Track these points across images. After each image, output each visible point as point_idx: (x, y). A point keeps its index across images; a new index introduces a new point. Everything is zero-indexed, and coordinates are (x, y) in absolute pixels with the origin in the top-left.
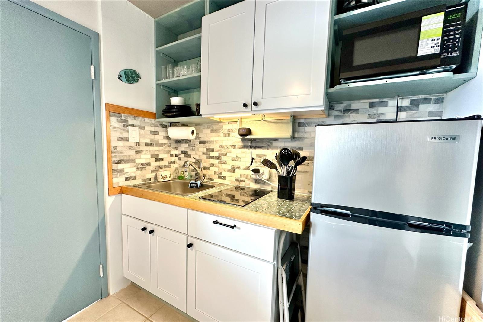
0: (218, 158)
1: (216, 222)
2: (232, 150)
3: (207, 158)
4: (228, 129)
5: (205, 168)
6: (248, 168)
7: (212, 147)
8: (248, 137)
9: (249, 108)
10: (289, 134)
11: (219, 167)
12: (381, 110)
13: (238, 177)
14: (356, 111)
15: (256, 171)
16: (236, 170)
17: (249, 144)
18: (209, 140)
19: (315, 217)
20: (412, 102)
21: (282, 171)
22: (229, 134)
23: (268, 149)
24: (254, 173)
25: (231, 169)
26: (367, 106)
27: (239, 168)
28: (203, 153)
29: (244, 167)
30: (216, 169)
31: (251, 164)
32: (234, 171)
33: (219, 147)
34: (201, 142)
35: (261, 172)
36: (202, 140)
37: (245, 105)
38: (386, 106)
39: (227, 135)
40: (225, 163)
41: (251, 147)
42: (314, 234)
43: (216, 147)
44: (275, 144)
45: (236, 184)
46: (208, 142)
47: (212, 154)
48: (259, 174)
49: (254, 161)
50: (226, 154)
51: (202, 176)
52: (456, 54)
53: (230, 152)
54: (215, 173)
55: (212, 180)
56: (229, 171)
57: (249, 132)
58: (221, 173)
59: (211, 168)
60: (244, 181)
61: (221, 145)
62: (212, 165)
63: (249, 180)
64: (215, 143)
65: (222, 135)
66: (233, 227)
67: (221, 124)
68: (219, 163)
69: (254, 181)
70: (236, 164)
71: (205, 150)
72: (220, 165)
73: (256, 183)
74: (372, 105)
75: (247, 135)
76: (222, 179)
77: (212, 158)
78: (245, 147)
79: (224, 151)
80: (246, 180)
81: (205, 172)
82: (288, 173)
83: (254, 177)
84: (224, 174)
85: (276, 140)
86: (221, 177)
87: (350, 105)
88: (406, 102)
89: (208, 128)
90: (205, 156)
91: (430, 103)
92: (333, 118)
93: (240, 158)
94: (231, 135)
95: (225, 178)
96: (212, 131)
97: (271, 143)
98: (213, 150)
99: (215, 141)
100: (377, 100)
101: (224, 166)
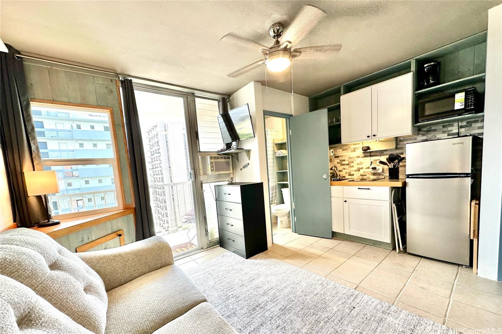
0: (348, 164)
1: (359, 189)
2: (357, 159)
3: (341, 165)
4: (354, 148)
5: (340, 171)
6: (369, 168)
7: (343, 159)
8: (368, 151)
9: (370, 138)
10: (394, 146)
11: (348, 169)
12: (450, 129)
13: (362, 173)
14: (435, 130)
15: (374, 168)
16: (360, 170)
17: (369, 154)
18: (341, 155)
19: (408, 180)
20: (467, 123)
21: (391, 166)
22: (354, 151)
23: (381, 156)
24: (372, 170)
25: (357, 169)
26: (441, 127)
27: (362, 168)
28: (338, 163)
29: (366, 167)
30: (347, 171)
31: (371, 165)
32: (359, 171)
33: (348, 158)
34: (335, 157)
35: (377, 169)
36: (336, 155)
37: (368, 137)
38: (453, 126)
39: (353, 151)
40: (353, 167)
41: (370, 156)
42: (408, 187)
43: (346, 158)
44: (385, 153)
45: (361, 177)
46: (340, 156)
47: (343, 163)
48: (376, 170)
49: (372, 163)
50: (353, 162)
51: (338, 175)
52: (472, 107)
53: (356, 160)
54: (346, 173)
55: (345, 177)
56: (356, 171)
57: (368, 148)
58: (350, 173)
59: (343, 171)
60: (366, 175)
61: (350, 157)
62: (344, 169)
63: (369, 174)
64: (345, 156)
65: (350, 151)
66: (369, 189)
67: (349, 145)
68: (349, 167)
69: (373, 174)
70: (360, 166)
71: (339, 161)
72: (349, 168)
73: (374, 175)
74: (444, 127)
75: (367, 150)
76: (351, 176)
77: (344, 165)
78: (365, 156)
79: (351, 160)
80: (367, 174)
81: (340, 173)
82: (394, 166)
83: (373, 172)
84: (352, 173)
85: (386, 150)
86: (350, 175)
87: (431, 128)
88: (464, 123)
89: (340, 148)
90: (339, 164)
91: (478, 122)
92: (421, 135)
93: (363, 163)
94: (356, 151)
95: (353, 175)
96: (343, 150)
97: (383, 153)
98: (344, 160)
99: (346, 155)
100: (447, 124)
101: (352, 169)
